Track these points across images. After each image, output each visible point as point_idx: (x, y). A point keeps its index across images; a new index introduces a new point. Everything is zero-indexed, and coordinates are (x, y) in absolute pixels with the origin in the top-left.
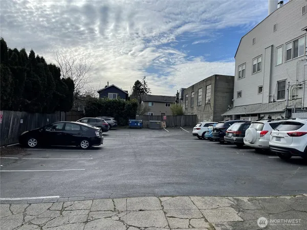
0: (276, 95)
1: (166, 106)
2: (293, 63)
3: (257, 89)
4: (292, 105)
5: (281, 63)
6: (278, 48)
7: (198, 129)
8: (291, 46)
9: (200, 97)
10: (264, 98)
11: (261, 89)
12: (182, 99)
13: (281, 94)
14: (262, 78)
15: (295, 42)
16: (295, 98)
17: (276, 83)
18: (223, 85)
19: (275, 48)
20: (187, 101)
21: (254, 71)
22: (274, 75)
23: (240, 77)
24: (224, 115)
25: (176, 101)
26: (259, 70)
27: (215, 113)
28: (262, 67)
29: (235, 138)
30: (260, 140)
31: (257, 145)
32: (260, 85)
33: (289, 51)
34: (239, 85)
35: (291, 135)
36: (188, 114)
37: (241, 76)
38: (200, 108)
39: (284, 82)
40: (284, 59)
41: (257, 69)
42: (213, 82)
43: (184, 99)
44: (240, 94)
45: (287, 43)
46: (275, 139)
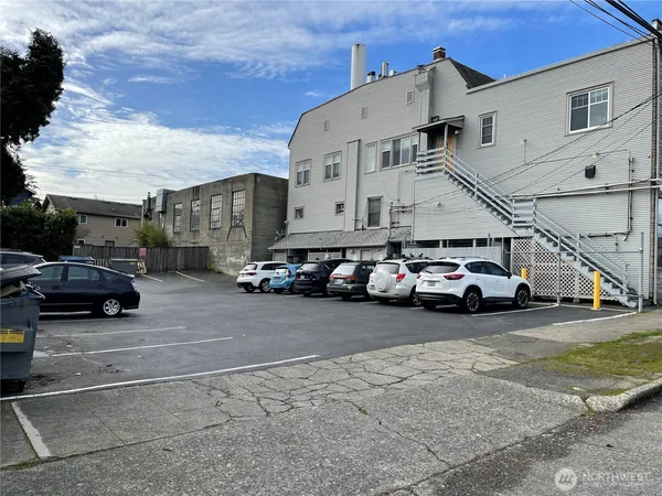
0: (366, 220)
1: (118, 224)
2: (393, 173)
3: (334, 207)
4: (397, 236)
5: (373, 170)
6: (370, 145)
7: (251, 274)
8: (389, 147)
9: (214, 212)
10: (346, 222)
11: (340, 207)
12: (163, 212)
13: (373, 219)
14: (343, 189)
15: (396, 142)
16: (396, 225)
17: (366, 200)
18: (267, 193)
19: (363, 145)
20: (178, 218)
21: (327, 176)
22: (363, 187)
23: (299, 183)
24: (274, 247)
25: (146, 216)
26: (336, 175)
27: (253, 244)
28: (342, 171)
29: (350, 287)
30: (398, 287)
31: (391, 293)
32: (340, 200)
33: (386, 154)
34: (296, 197)
35: (449, 278)
36: (183, 245)
37: (302, 180)
38: (216, 234)
39: (379, 199)
40: (379, 165)
41: (331, 173)
42: (251, 186)
43: (170, 213)
44: (299, 212)
45: (384, 142)
46: (426, 283)
